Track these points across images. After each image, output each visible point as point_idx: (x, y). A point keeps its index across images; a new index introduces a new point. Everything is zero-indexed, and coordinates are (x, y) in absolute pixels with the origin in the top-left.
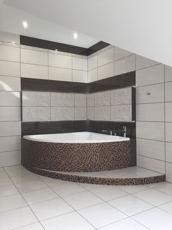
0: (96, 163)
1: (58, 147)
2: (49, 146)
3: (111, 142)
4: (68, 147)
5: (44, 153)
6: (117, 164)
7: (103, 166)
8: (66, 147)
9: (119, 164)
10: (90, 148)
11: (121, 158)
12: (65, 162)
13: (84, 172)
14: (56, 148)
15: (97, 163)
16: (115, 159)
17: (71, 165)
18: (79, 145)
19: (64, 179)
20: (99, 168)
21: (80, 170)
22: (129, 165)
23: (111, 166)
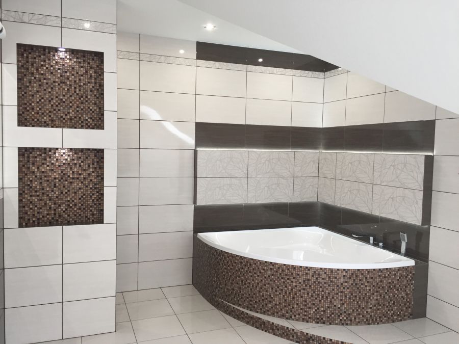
0: (341, 308)
1: (268, 270)
2: (249, 264)
3: (374, 270)
4: (286, 271)
5: (239, 277)
6: (385, 313)
7: (355, 314)
8: (283, 270)
9: (389, 312)
10: (331, 277)
11: (394, 302)
12: (280, 299)
13: (318, 323)
14: (262, 271)
15: (343, 308)
16: (382, 303)
17: (291, 307)
18: (309, 270)
19: (278, 334)
20: (347, 318)
21: (309, 318)
22: (411, 315)
23: (373, 316)
